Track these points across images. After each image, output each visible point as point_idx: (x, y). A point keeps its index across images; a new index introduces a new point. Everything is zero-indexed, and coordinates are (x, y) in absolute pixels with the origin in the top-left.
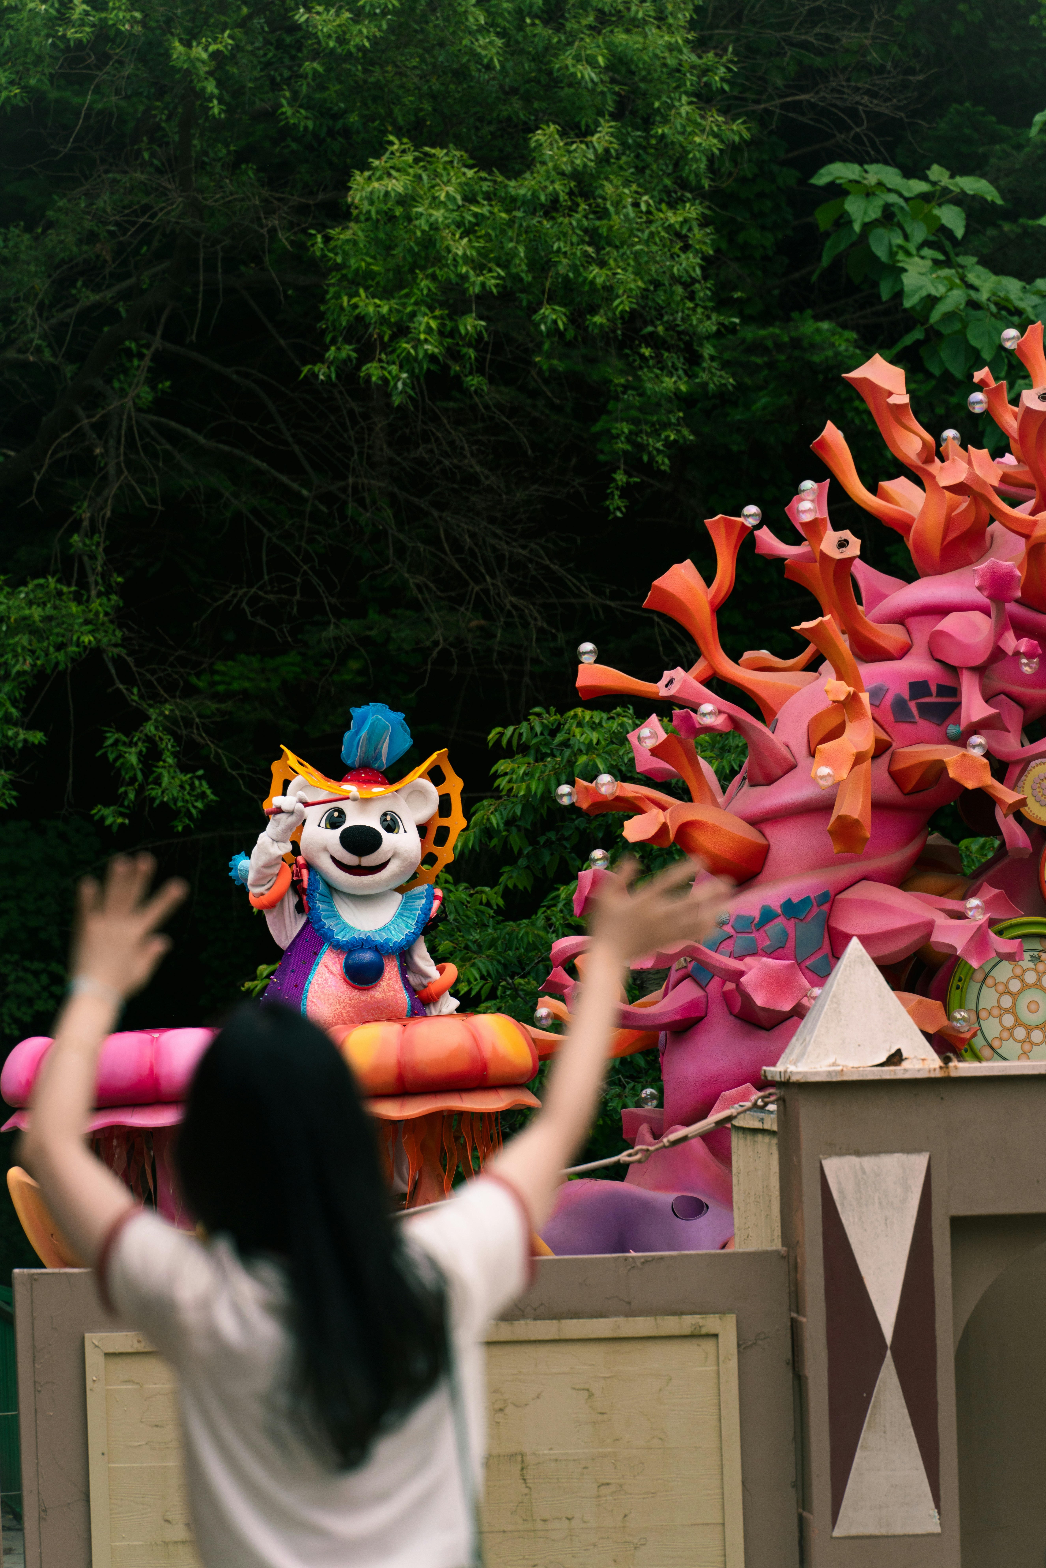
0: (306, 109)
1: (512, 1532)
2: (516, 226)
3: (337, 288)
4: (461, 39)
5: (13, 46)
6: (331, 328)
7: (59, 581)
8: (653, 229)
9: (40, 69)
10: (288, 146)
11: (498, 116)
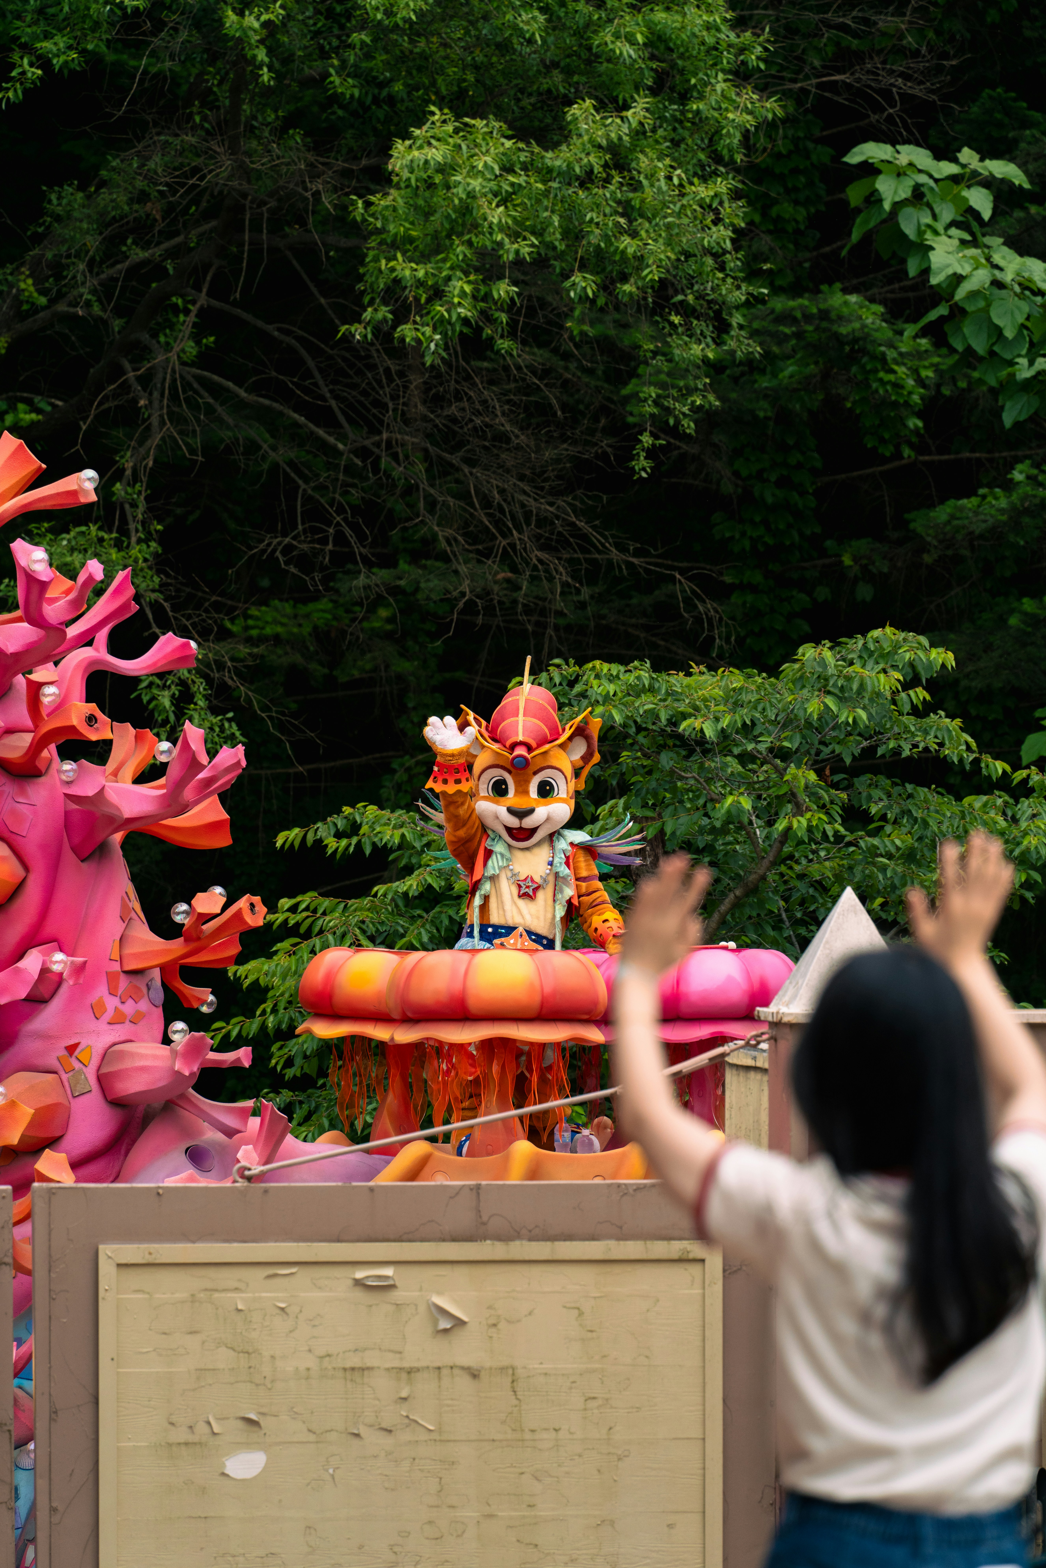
0: (352, 78)
1: (501, 1441)
2: (552, 196)
3: (376, 252)
4: (505, 14)
5: (73, 12)
6: (369, 290)
7: (100, 529)
8: (685, 202)
9: (97, 35)
10: (334, 113)
11: (538, 88)
